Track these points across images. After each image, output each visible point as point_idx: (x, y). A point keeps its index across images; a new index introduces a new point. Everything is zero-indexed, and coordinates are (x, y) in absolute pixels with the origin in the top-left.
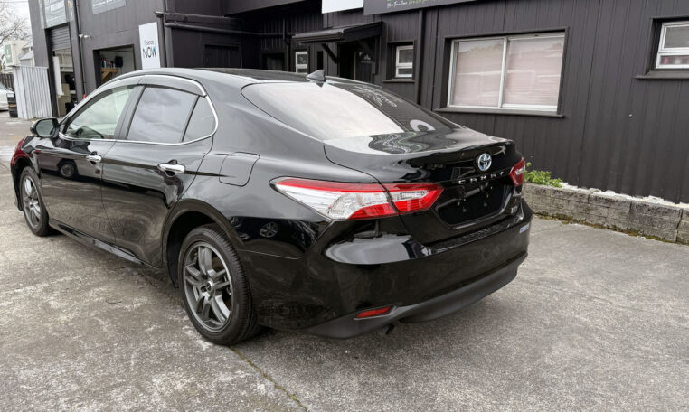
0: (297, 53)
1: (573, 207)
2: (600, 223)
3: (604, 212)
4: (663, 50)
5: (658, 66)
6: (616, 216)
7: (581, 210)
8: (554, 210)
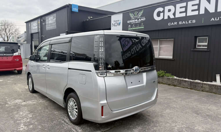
1: (177, 83)
2: (184, 86)
3: (184, 84)
4: (198, 44)
5: (197, 47)
6: (187, 85)
7: (179, 83)
8: (172, 84)
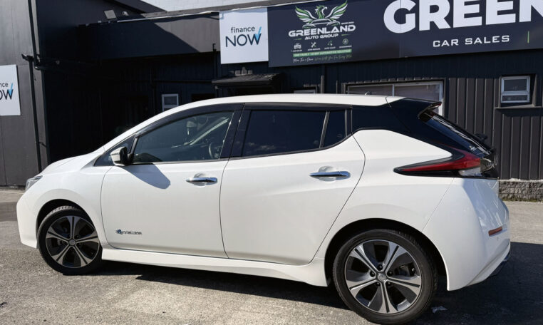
0: (163, 96)
4: (504, 92)
5: (502, 101)
